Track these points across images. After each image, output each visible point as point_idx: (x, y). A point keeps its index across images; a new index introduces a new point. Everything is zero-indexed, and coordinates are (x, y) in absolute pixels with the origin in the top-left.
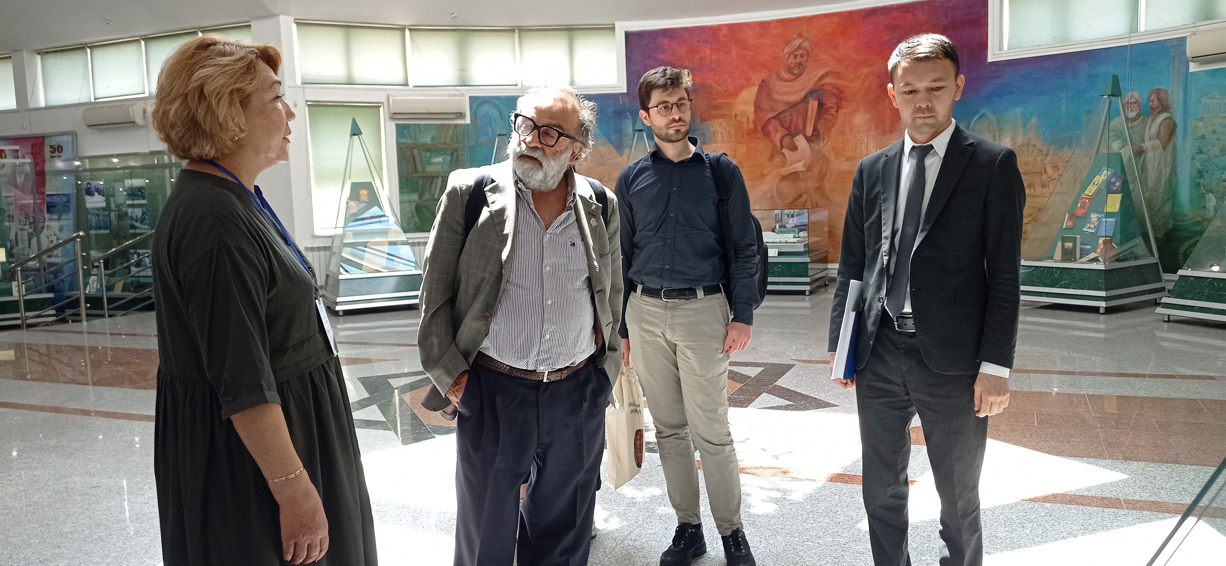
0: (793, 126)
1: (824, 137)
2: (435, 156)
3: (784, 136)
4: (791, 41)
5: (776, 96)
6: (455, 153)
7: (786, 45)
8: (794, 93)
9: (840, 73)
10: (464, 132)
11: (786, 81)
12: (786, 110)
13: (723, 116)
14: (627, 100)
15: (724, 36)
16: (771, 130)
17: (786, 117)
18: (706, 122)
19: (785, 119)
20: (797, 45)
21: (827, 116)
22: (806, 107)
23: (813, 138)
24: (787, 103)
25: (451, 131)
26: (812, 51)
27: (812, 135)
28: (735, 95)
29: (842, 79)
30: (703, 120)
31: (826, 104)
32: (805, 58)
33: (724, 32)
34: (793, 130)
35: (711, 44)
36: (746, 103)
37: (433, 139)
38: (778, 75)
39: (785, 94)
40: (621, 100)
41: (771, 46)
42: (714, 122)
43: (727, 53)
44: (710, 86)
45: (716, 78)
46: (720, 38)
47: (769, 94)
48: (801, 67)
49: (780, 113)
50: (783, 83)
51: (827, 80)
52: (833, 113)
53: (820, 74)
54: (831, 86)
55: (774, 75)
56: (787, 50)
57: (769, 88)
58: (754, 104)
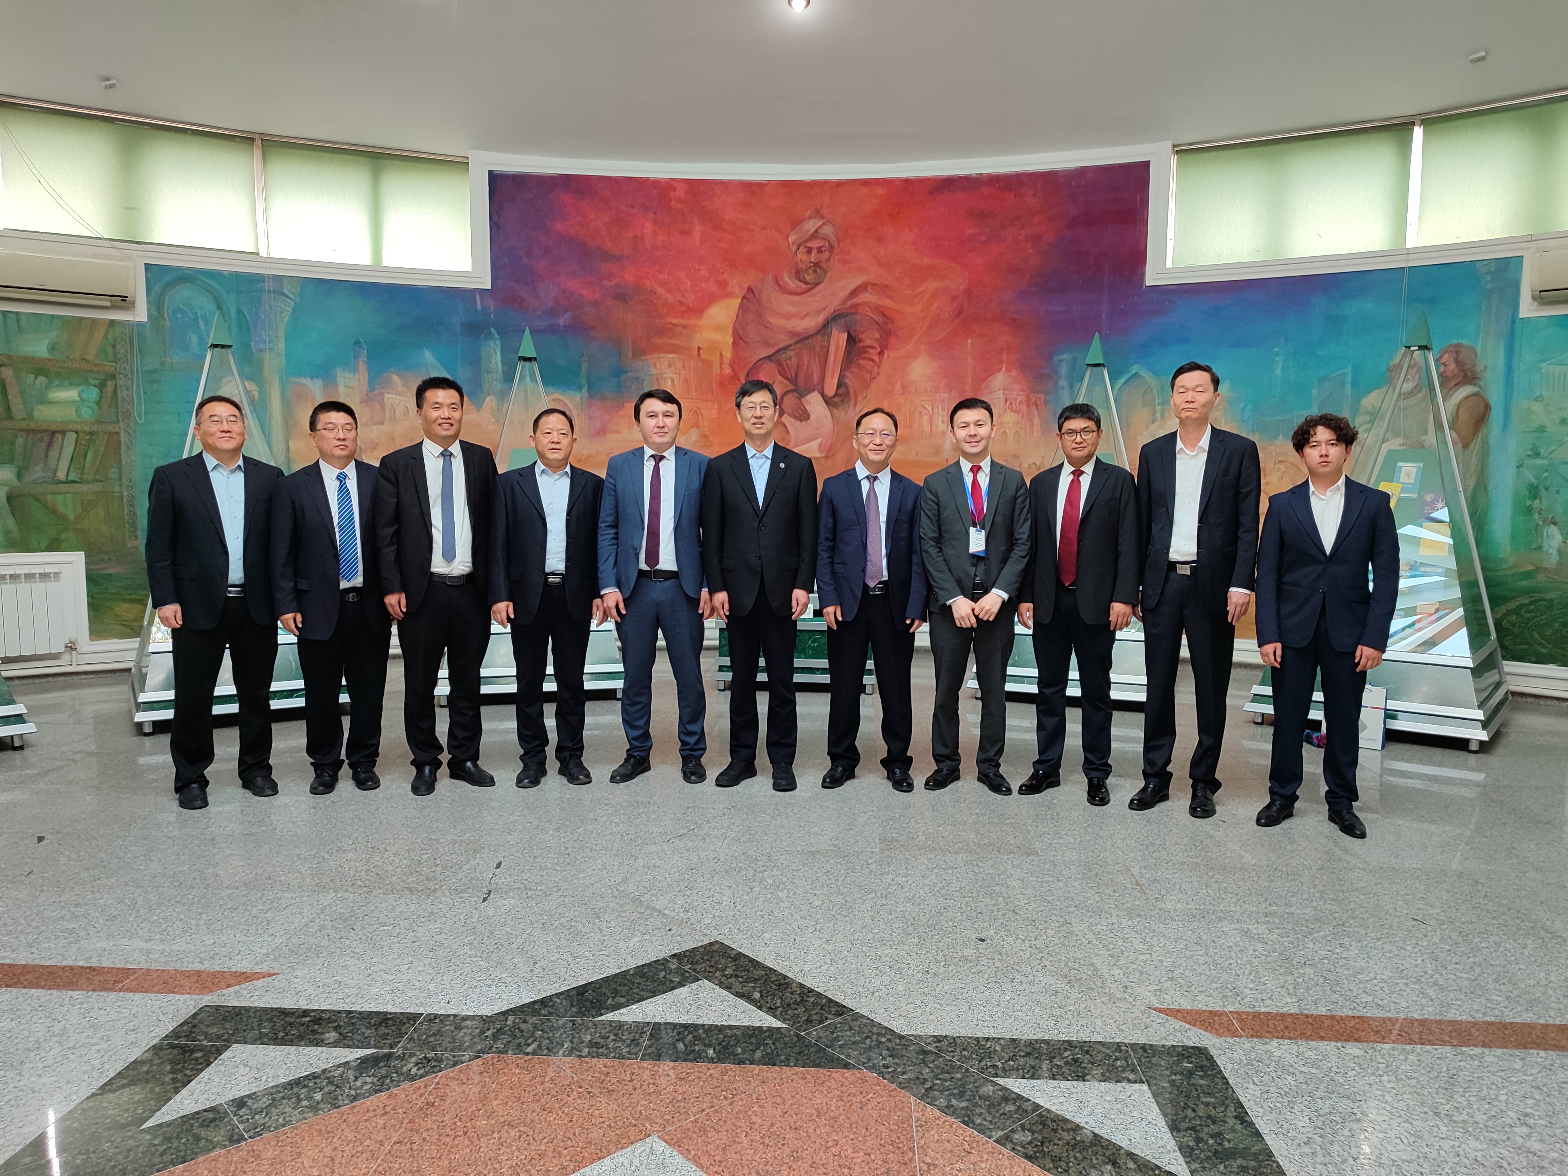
0: (801, 375)
1: (856, 395)
2: (58, 386)
3: (786, 393)
4: (801, 221)
5: (774, 320)
6: (110, 384)
7: (793, 228)
8: (807, 315)
9: (887, 286)
10: (131, 339)
11: (791, 293)
12: (790, 346)
13: (675, 349)
14: (491, 302)
15: (680, 201)
17: (790, 359)
18: (644, 358)
19: (789, 362)
20: (813, 230)
21: (862, 362)
22: (826, 344)
23: (836, 399)
24: (793, 334)
25: (99, 336)
26: (839, 243)
27: (836, 395)
28: (698, 311)
29: (891, 298)
30: (639, 353)
31: (861, 340)
32: (826, 255)
33: (680, 193)
34: (801, 383)
35: (655, 213)
36: (719, 328)
37: (53, 348)
38: (777, 283)
39: (789, 316)
40: (478, 302)
41: (766, 228)
42: (658, 358)
43: (684, 232)
44: (651, 291)
45: (663, 277)
46: (672, 204)
47: (760, 315)
48: (818, 270)
49: (780, 350)
50: (786, 296)
51: (864, 297)
52: (874, 358)
53: (852, 286)
54: (870, 307)
55: (770, 280)
56: (793, 238)
57: (760, 303)
58: (733, 331)
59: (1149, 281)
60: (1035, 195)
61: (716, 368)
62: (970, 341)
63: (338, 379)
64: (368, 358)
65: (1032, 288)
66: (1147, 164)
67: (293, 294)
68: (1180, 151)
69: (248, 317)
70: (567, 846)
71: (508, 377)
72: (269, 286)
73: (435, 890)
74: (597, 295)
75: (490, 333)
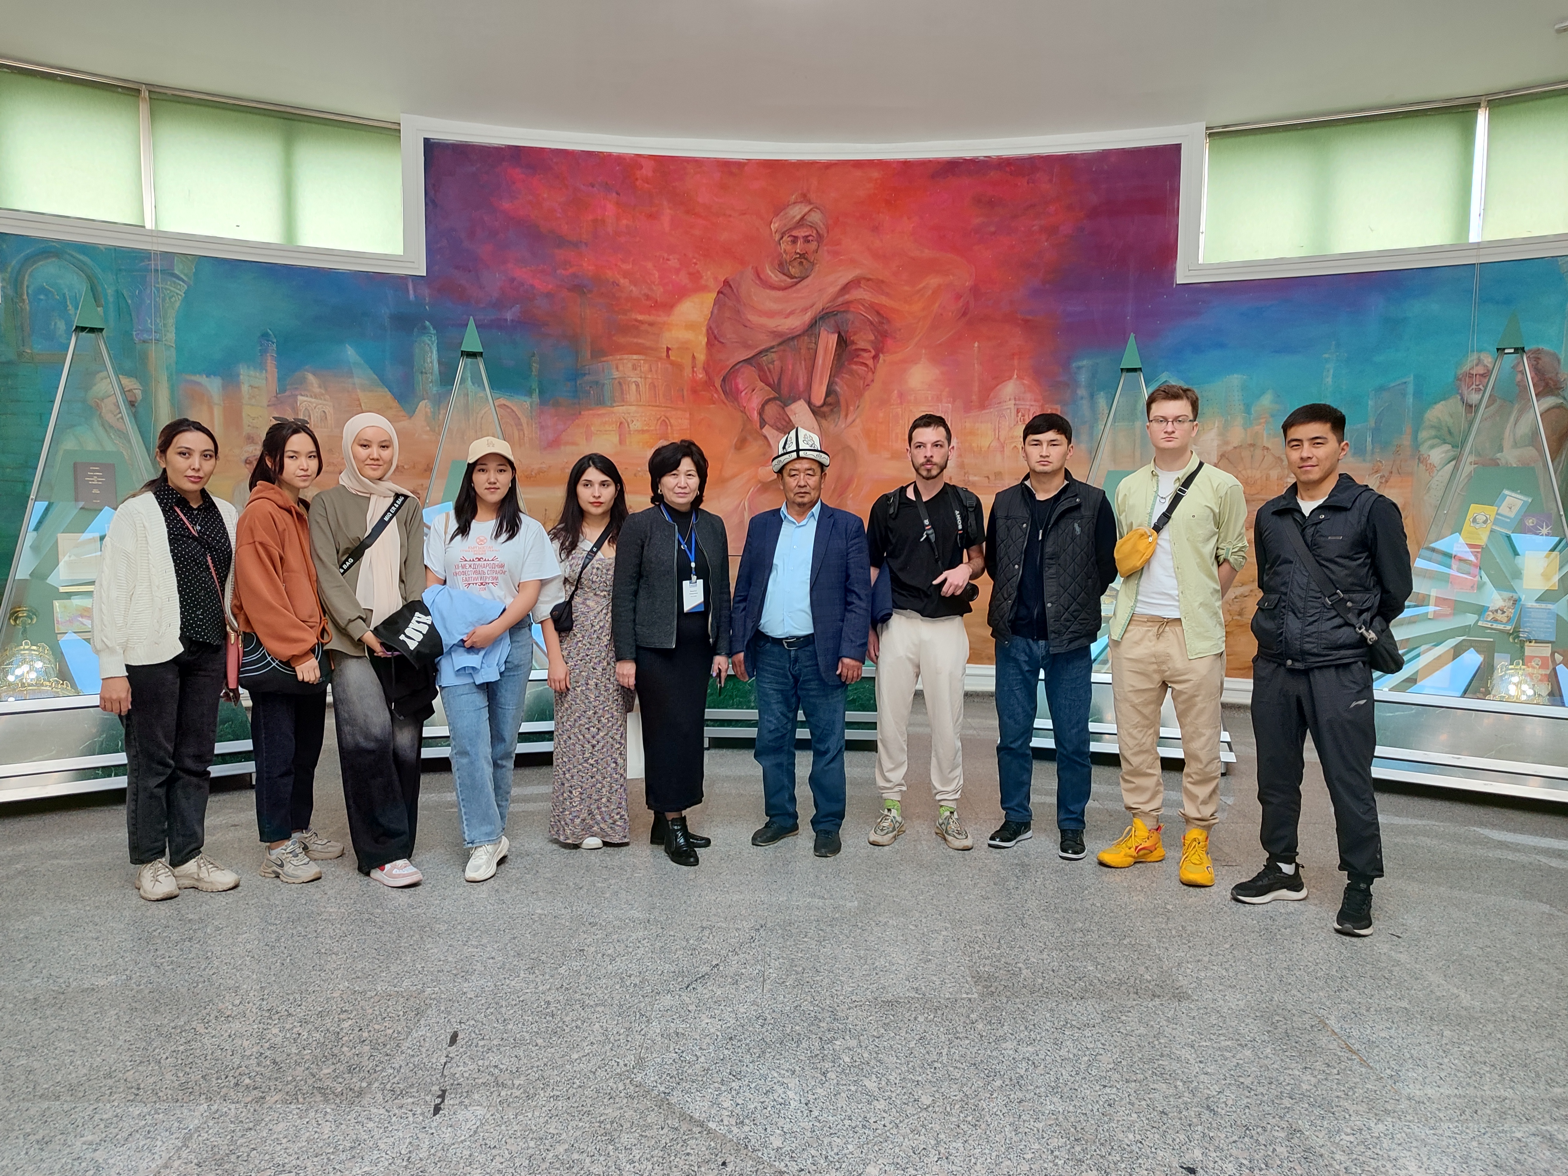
0: (785, 382)
1: (847, 407)
3: (767, 402)
4: (786, 206)
5: (754, 318)
7: (777, 214)
8: (792, 313)
9: (882, 282)
11: (773, 287)
12: (772, 347)
13: (640, 350)
14: (425, 292)
15: (646, 180)
16: (740, 386)
17: (773, 362)
18: (605, 359)
19: (771, 366)
20: (798, 217)
21: (854, 367)
22: (813, 346)
23: (825, 409)
24: (775, 334)
26: (828, 232)
27: (824, 404)
28: (668, 306)
29: (887, 295)
30: (599, 353)
31: (853, 343)
32: (813, 245)
33: (647, 171)
34: (785, 390)
35: (618, 194)
36: (691, 326)
38: (758, 276)
39: (771, 314)
40: (411, 292)
41: (744, 214)
42: (620, 359)
43: (652, 216)
44: (613, 283)
45: (627, 267)
46: (638, 183)
47: (738, 312)
48: (805, 262)
49: (760, 352)
50: (768, 291)
51: (858, 294)
52: (867, 362)
53: (843, 281)
54: (863, 305)
55: (749, 273)
56: (776, 225)
57: (738, 300)
58: (707, 330)
59: (1180, 279)
60: (1051, 181)
61: (688, 372)
62: (976, 345)
63: (241, 377)
64: (278, 353)
65: (1047, 286)
66: (1177, 148)
67: (186, 275)
68: (1214, 134)
69: (130, 302)
70: (549, 998)
71: (447, 378)
72: (156, 265)
73: (360, 1093)
74: (550, 286)
75: (425, 328)
